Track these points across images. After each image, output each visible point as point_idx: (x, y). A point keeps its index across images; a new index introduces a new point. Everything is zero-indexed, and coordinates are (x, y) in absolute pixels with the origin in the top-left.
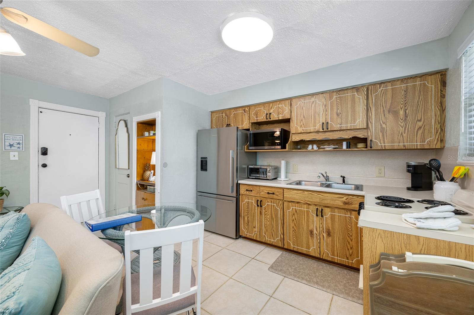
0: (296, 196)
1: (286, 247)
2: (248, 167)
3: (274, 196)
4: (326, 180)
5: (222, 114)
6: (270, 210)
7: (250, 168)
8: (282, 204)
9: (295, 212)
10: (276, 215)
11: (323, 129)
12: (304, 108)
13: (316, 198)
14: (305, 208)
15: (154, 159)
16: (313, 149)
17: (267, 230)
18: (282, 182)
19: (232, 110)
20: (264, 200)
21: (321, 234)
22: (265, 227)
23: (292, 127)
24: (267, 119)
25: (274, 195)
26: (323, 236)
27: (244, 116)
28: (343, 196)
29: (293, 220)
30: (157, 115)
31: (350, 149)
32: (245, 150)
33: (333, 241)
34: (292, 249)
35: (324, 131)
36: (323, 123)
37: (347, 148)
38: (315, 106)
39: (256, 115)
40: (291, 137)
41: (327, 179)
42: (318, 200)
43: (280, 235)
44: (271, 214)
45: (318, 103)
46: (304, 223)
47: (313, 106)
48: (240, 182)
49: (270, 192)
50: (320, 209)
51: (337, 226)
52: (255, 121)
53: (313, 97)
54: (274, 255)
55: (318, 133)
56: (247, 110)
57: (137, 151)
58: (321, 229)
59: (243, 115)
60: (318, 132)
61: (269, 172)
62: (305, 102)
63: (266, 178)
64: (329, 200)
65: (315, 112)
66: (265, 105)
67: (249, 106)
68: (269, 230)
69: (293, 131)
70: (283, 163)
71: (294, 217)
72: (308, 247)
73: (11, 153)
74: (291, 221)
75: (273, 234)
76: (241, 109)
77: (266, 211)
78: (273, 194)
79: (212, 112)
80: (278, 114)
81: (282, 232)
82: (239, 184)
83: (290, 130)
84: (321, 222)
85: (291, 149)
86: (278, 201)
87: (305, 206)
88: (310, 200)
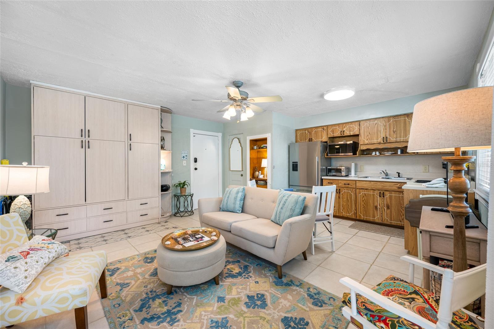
0: (365, 185)
1: (358, 218)
2: (327, 168)
3: (349, 186)
4: (386, 176)
5: (305, 131)
6: (346, 195)
7: (328, 169)
8: (355, 191)
9: (364, 195)
10: (351, 198)
11: (384, 142)
12: (369, 128)
13: (379, 186)
14: (371, 193)
15: (264, 163)
16: (376, 154)
17: (344, 208)
18: (353, 176)
19: (314, 129)
20: (341, 189)
21: (383, 208)
22: (343, 206)
23: (360, 140)
24: (341, 135)
25: (349, 185)
26: (384, 209)
27: (323, 133)
28: (397, 184)
29: (363, 201)
30: (268, 136)
31: (403, 154)
32: (325, 157)
33: (391, 212)
34: (362, 219)
35: (384, 143)
36: (384, 138)
37: (401, 153)
38: (378, 126)
39: (333, 131)
40: (360, 147)
41: (387, 175)
42: (380, 187)
43: (354, 211)
44: (347, 198)
45: (380, 124)
46: (371, 202)
47: (376, 126)
48: (323, 178)
49: (346, 183)
50: (382, 192)
51: (393, 202)
52: (332, 136)
53: (376, 120)
54: (351, 223)
56: (326, 128)
57: (250, 158)
58: (383, 205)
60: (380, 143)
61: (343, 171)
62: (370, 124)
63: (341, 175)
64: (388, 186)
65: (377, 130)
66: (340, 125)
67: (327, 126)
68: (345, 208)
69: (361, 142)
70: (353, 165)
71: (363, 199)
72: (374, 217)
73: (184, 161)
74: (362, 201)
75: (349, 210)
76: (320, 128)
77: (343, 196)
78: (349, 184)
79: (296, 130)
80: (350, 131)
81: (355, 209)
82: (322, 179)
83: (359, 141)
84: (383, 200)
85: (360, 155)
86: (352, 189)
87: (372, 191)
88: (375, 187)
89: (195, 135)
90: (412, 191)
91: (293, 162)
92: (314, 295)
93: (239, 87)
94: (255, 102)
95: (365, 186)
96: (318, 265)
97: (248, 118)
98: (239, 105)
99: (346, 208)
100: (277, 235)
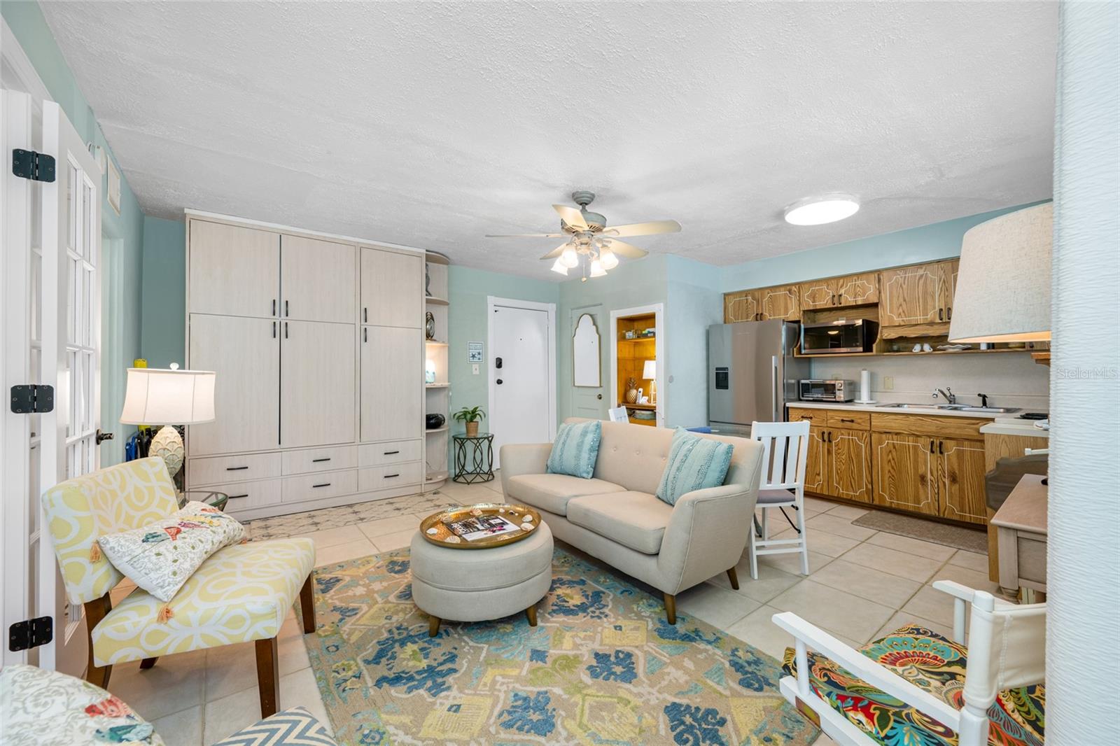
0: (895, 424)
1: (876, 502)
2: (799, 382)
3: (855, 426)
4: (950, 402)
5: (746, 296)
6: (846, 446)
7: (802, 384)
8: (868, 438)
9: (892, 448)
10: (858, 455)
11: (941, 319)
12: (904, 287)
13: (931, 426)
14: (910, 442)
15: (650, 370)
16: (922, 350)
17: (841, 479)
18: (864, 402)
19: (767, 291)
20: (835, 432)
21: (940, 480)
22: (838, 473)
23: (882, 317)
24: (834, 304)
25: (853, 424)
26: (944, 483)
27: (789, 301)
28: (978, 421)
30: (658, 309)
31: (993, 350)
32: (795, 356)
33: (961, 490)
34: (887, 504)
35: (943, 323)
36: (941, 310)
37: (988, 348)
38: (925, 283)
39: (814, 298)
40: (881, 333)
41: (952, 399)
42: (933, 429)
43: (866, 485)
44: (849, 453)
45: (931, 278)
46: (909, 464)
47: (922, 282)
48: (788, 405)
49: (845, 419)
50: (937, 442)
51: (968, 467)
52: (811, 308)
53: (922, 268)
54: (859, 513)
55: (932, 326)
56: (796, 289)
57: (618, 359)
58: (940, 472)
59: (788, 298)
60: (932, 324)
61: (839, 390)
62: (905, 277)
63: (834, 400)
64: (952, 428)
65: (925, 292)
66: (830, 283)
67: (799, 284)
68: (845, 477)
69: (883, 322)
70: (865, 376)
71: (890, 456)
72: (917, 501)
73: (473, 366)
74: (885, 462)
75: (853, 484)
76: (782, 289)
77: (839, 449)
78: (852, 421)
79: (726, 295)
80: (855, 295)
81: (870, 480)
82: (788, 408)
83: (878, 318)
84: (939, 462)
85: (880, 351)
86: (861, 433)
87: (911, 438)
88: (918, 429)
89: (497, 308)
90: (1007, 439)
91: (717, 369)
92: (746, 664)
93: (586, 204)
94: (620, 236)
95: (893, 425)
96: (764, 601)
97: (606, 271)
98: (586, 244)
99: (847, 478)
100: (665, 528)
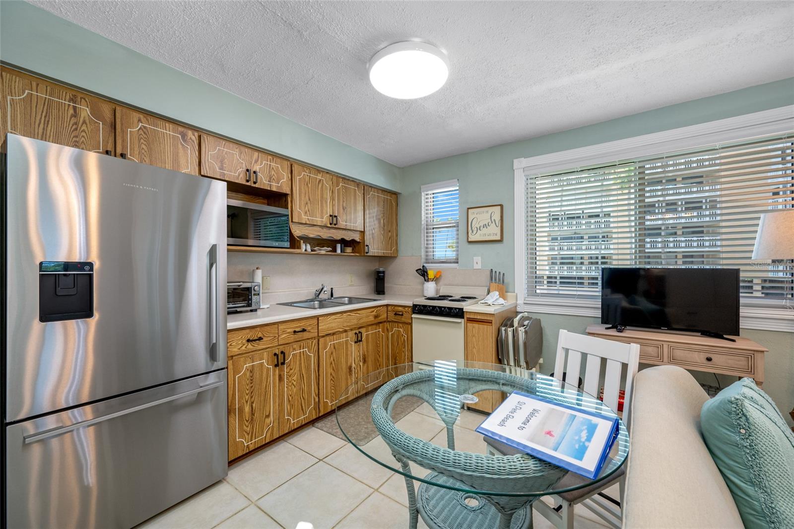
1: (323, 413)
3: (305, 335)
5: (74, 101)
6: (298, 363)
8: (317, 344)
9: (333, 349)
10: (308, 368)
11: (330, 224)
12: (309, 185)
14: (344, 338)
16: (306, 250)
17: (292, 406)
19: (135, 115)
20: (287, 350)
21: (358, 365)
22: (289, 401)
23: (294, 212)
26: (360, 366)
27: (182, 152)
29: (331, 363)
34: (329, 410)
35: (331, 227)
36: (331, 216)
37: (341, 252)
38: (322, 188)
39: (221, 162)
43: (314, 400)
44: (300, 370)
45: (325, 186)
46: (343, 360)
49: (297, 330)
50: (358, 332)
51: (370, 347)
53: (320, 173)
56: (193, 138)
58: (358, 358)
60: (324, 227)
61: (255, 295)
62: (310, 176)
64: (364, 318)
65: (322, 197)
66: (243, 149)
67: (200, 134)
68: (296, 402)
71: (332, 358)
72: (347, 392)
75: (303, 405)
76: (169, 126)
77: (291, 369)
78: (304, 330)
80: (270, 178)
81: (317, 392)
84: (358, 349)
86: (310, 341)
87: (344, 334)
95: (333, 325)
99: (298, 401)
